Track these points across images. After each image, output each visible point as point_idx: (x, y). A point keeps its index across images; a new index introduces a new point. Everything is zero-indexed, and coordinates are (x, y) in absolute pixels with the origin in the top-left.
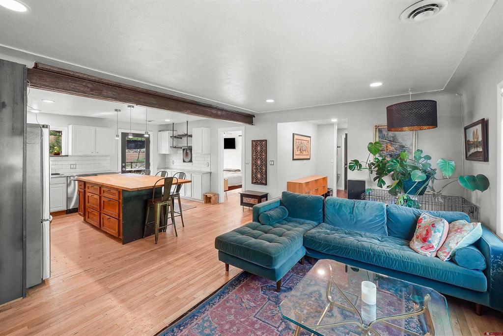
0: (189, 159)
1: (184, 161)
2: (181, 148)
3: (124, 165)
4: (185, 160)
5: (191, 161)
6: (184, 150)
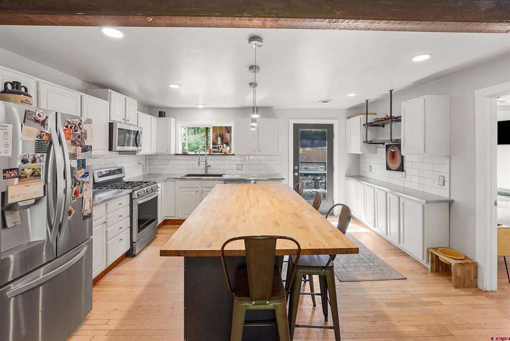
0: (397, 165)
1: (388, 168)
2: (384, 143)
3: (296, 168)
4: (391, 166)
5: (401, 169)
6: (387, 147)
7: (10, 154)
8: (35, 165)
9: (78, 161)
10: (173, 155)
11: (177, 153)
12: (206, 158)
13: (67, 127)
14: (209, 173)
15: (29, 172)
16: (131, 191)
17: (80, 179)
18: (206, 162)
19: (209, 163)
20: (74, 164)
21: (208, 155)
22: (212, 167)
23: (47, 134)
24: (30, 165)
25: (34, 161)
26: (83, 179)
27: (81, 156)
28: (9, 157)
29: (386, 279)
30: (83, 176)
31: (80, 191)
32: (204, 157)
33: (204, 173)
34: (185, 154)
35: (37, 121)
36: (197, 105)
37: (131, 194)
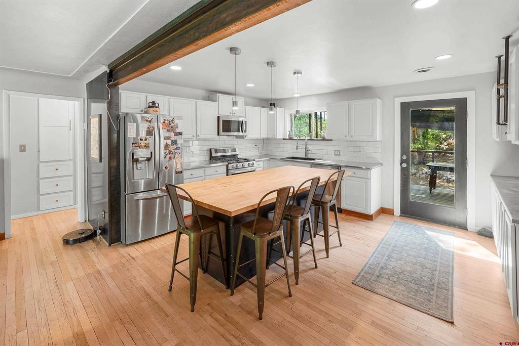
3: (405, 157)
7: (135, 136)
8: (146, 142)
9: (172, 141)
10: (281, 139)
11: (285, 138)
12: (306, 143)
13: (164, 122)
14: (309, 157)
15: (143, 145)
16: (227, 163)
17: (173, 151)
18: (306, 146)
19: (309, 147)
20: (169, 142)
21: (309, 140)
22: (312, 151)
23: (152, 127)
24: (143, 141)
25: (146, 140)
26: (176, 151)
27: (173, 138)
28: (134, 138)
29: (417, 308)
30: (175, 149)
31: (173, 157)
32: (304, 142)
33: (304, 157)
34: (291, 139)
35: (147, 121)
36: (293, 94)
37: (227, 165)
